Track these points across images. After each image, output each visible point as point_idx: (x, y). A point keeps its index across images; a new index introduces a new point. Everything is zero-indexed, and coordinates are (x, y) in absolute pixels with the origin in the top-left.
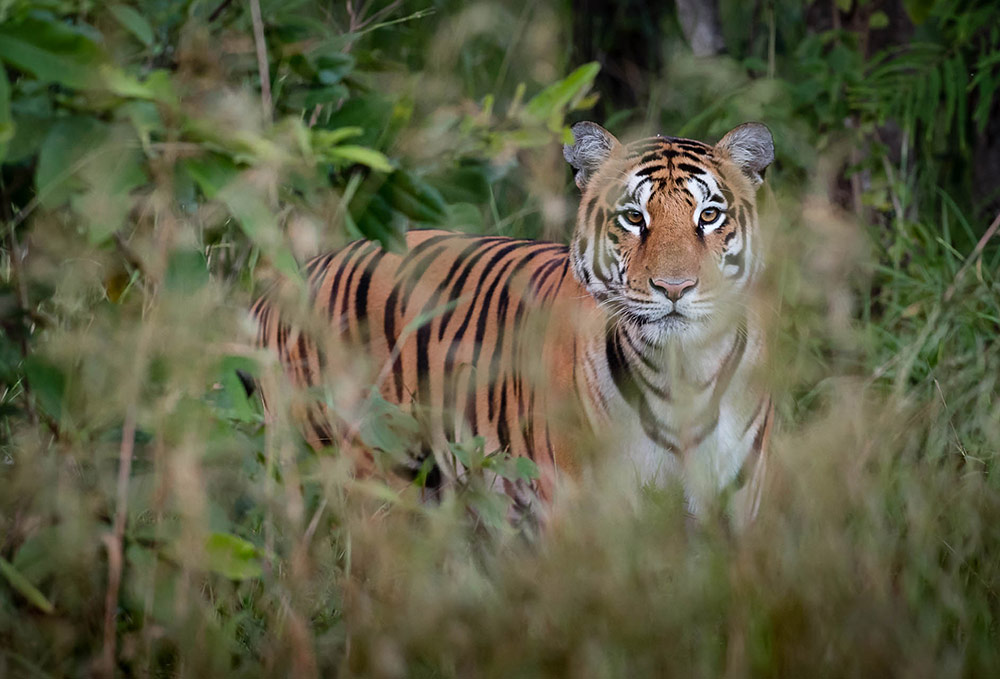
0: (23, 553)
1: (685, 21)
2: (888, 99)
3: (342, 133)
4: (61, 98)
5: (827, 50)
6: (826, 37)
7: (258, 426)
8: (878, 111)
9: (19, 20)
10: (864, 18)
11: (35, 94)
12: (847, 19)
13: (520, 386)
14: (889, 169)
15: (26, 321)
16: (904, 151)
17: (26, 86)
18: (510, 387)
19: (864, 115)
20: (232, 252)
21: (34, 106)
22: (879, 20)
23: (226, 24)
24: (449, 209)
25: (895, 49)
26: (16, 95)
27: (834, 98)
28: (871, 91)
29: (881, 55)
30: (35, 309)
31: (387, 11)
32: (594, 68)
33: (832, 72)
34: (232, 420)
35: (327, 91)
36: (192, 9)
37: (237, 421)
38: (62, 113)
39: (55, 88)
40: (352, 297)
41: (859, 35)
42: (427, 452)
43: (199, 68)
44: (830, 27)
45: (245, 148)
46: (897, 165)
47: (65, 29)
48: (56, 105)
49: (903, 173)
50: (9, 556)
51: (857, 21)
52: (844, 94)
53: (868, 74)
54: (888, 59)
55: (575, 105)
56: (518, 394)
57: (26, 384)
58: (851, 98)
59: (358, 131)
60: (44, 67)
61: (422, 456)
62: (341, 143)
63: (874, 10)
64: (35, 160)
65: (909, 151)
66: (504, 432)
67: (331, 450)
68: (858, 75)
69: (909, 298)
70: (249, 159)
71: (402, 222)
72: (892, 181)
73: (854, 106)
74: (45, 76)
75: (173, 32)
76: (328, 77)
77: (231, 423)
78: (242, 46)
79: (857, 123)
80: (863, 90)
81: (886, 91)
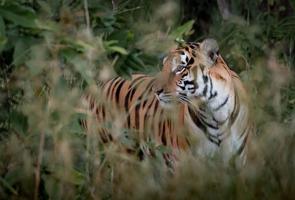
0: (8, 175)
1: (221, 8)
2: (285, 34)
3: (112, 42)
4: (22, 30)
5: (266, 18)
6: (266, 13)
7: (83, 136)
8: (282, 38)
9: (8, 5)
10: (278, 8)
11: (13, 29)
12: (272, 8)
13: (170, 124)
14: (285, 56)
15: (10, 101)
16: (291, 50)
17: (11, 26)
18: (166, 124)
19: (277, 39)
20: (74, 81)
21: (13, 33)
22: (282, 8)
23: (75, 7)
24: (145, 67)
25: (287, 18)
26: (7, 29)
27: (268, 33)
28: (280, 31)
29: (283, 20)
30: (13, 98)
31: (126, 4)
32: (192, 22)
33: (267, 25)
34: (75, 134)
35: (107, 29)
36: (64, 2)
37: (77, 134)
38: (22, 35)
39: (20, 27)
40: (114, 95)
41: (276, 13)
42: (138, 145)
43: (67, 21)
44: (267, 10)
45: (81, 47)
46: (288, 55)
47: (24, 8)
48: (20, 32)
49: (290, 58)
50: (3, 176)
51: (275, 8)
52: (271, 32)
53: (279, 26)
54: (285, 21)
55: (186, 34)
56: (169, 126)
57: (9, 122)
58: (273, 34)
59: (116, 41)
60: (17, 20)
61: (136, 146)
62: (112, 45)
63: (281, 5)
64: (13, 50)
65: (292, 50)
66: (164, 139)
67: (107, 144)
68: (276, 26)
69: (292, 97)
70: (82, 50)
71: (131, 71)
72: (286, 60)
73: (274, 36)
74: (16, 23)
75: (58, 10)
76: (107, 24)
77: (75, 135)
78: (80, 14)
79: (275, 41)
80: (277, 31)
81: (285, 31)
